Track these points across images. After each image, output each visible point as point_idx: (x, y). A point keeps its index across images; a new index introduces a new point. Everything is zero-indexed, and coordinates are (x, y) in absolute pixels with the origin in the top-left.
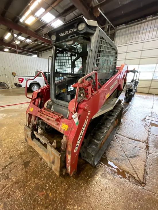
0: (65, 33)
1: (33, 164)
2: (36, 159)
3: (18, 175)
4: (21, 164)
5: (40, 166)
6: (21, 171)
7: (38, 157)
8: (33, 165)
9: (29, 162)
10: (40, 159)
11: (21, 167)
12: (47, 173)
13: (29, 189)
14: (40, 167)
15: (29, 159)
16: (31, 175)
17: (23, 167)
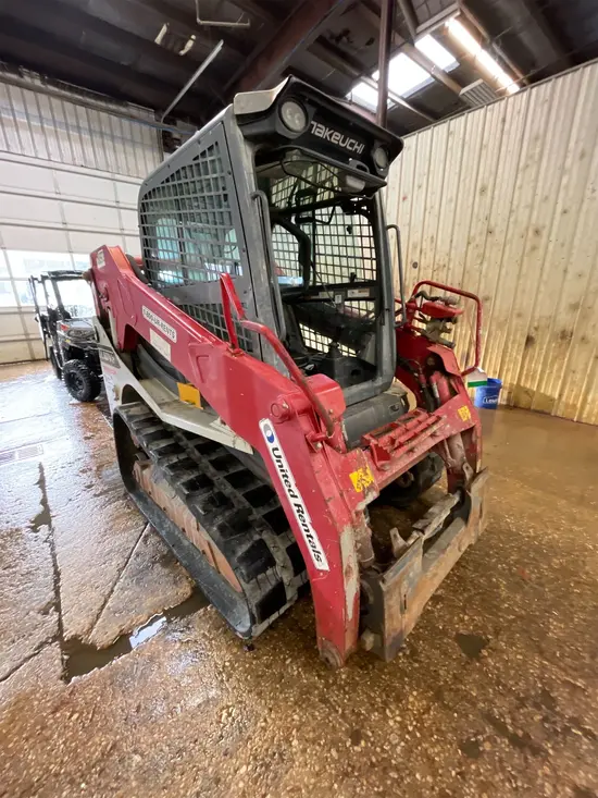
0: (331, 136)
1: (462, 620)
2: (440, 616)
3: (519, 657)
4: (480, 671)
5: (461, 594)
6: (503, 652)
7: (433, 612)
8: (466, 618)
9: (459, 638)
10: (437, 603)
11: (490, 660)
12: (475, 571)
13: (530, 604)
14: (466, 595)
15: (448, 644)
16: (500, 614)
17: (484, 652)
